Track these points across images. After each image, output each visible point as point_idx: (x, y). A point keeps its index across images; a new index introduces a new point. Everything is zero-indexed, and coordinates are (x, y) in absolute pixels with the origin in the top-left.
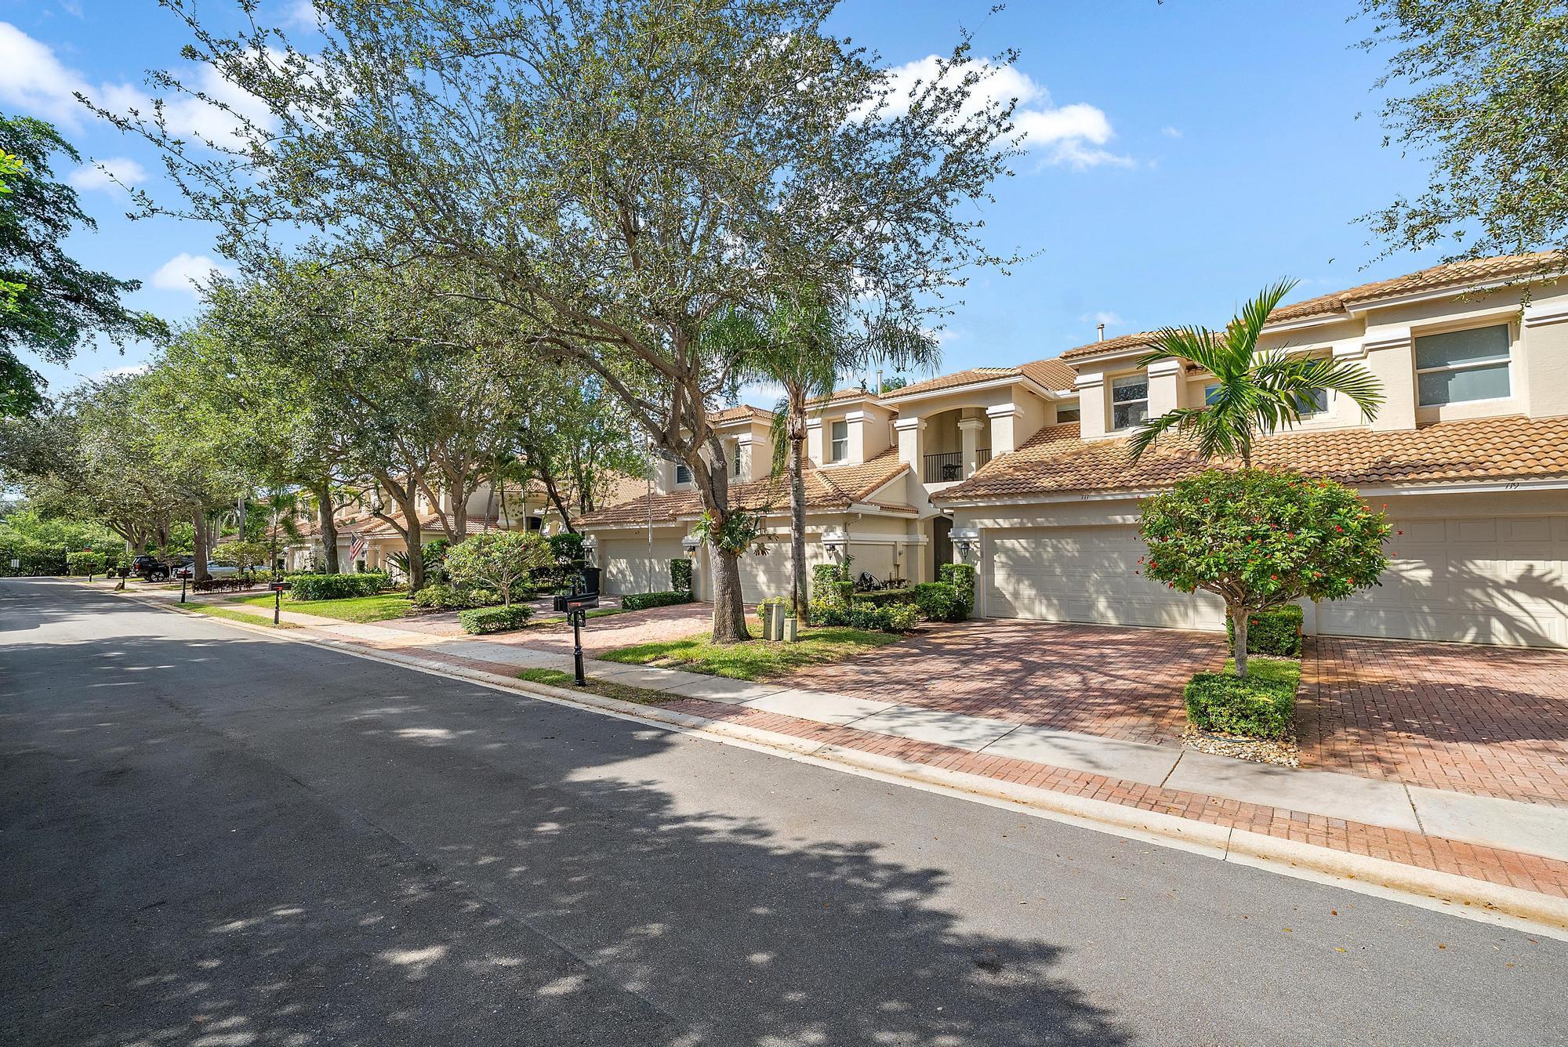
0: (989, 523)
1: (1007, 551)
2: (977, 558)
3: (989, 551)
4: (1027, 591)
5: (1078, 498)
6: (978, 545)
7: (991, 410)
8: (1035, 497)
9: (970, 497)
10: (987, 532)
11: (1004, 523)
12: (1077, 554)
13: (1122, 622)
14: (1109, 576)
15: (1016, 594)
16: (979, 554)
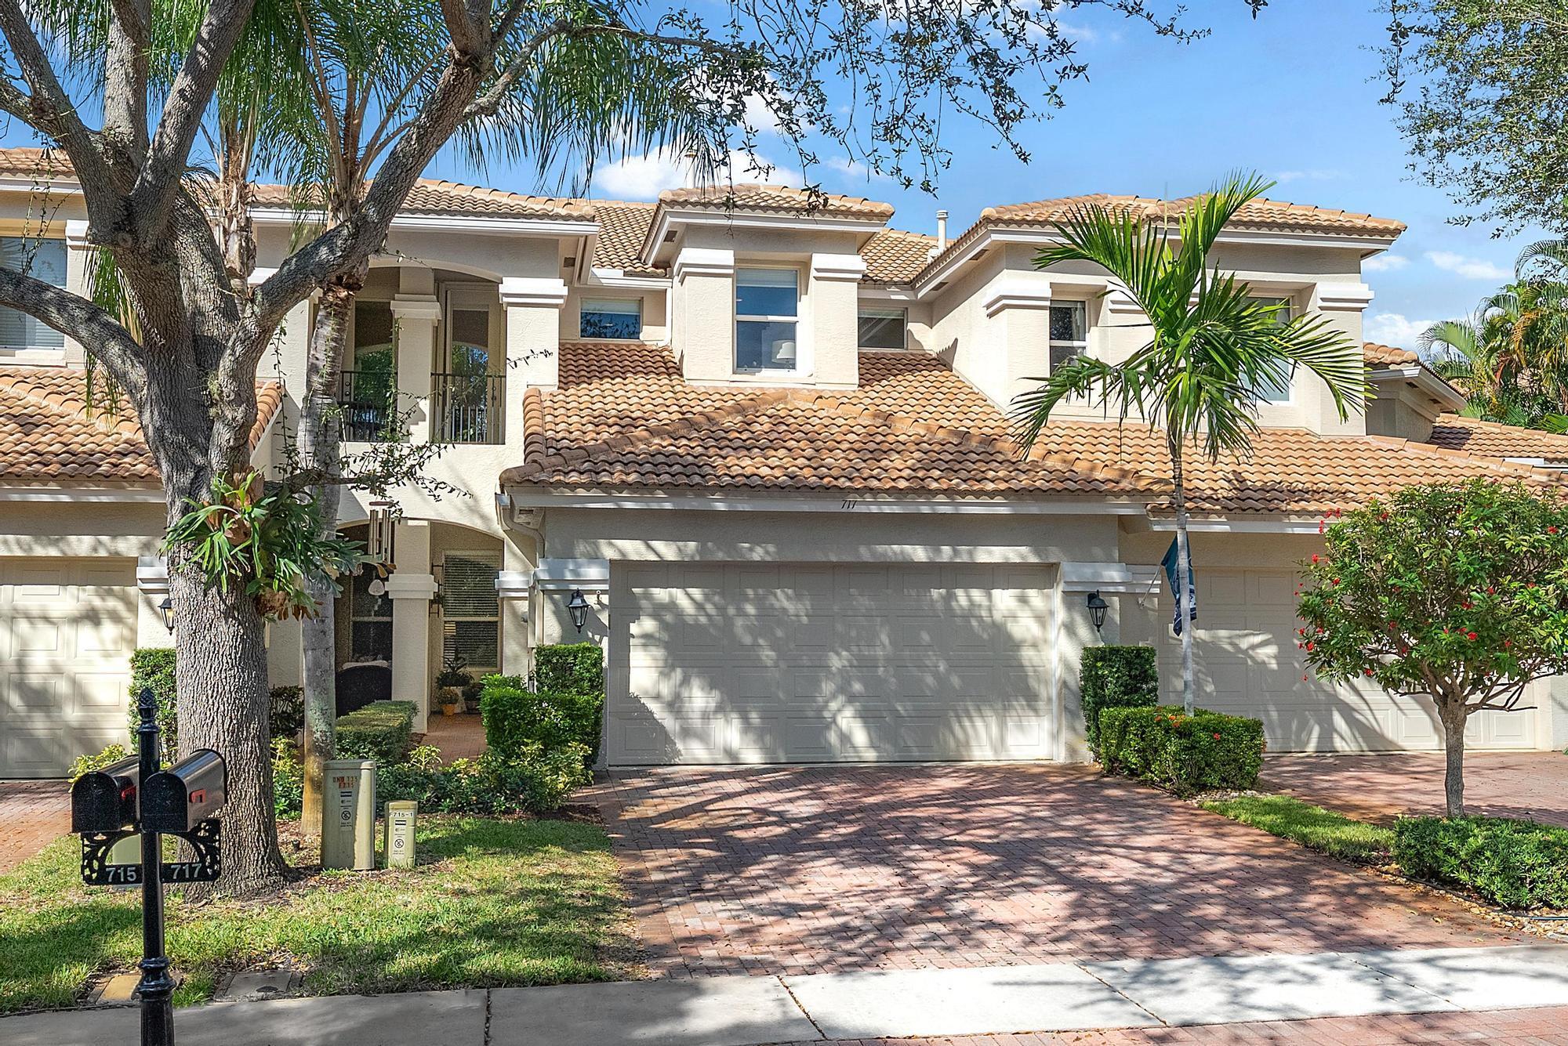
0: (634, 549)
1: (658, 611)
2: (601, 630)
3: (625, 610)
4: (699, 698)
5: (834, 506)
6: (605, 599)
7: (510, 285)
8: (751, 497)
9: (606, 487)
10: (624, 571)
11: (667, 551)
12: (805, 620)
13: (885, 756)
14: (864, 666)
15: (675, 705)
16: (604, 618)
